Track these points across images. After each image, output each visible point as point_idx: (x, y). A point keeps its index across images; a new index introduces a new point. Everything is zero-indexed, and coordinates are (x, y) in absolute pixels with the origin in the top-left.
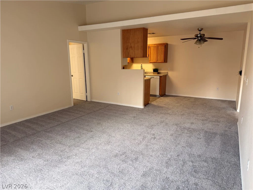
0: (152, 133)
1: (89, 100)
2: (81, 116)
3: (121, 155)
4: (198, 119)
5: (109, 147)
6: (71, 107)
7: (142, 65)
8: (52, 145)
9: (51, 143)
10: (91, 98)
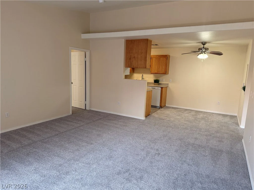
0: (156, 148)
1: (87, 108)
2: (80, 126)
3: (124, 173)
4: (201, 134)
5: (110, 163)
6: (69, 115)
7: (143, 75)
8: (50, 158)
9: (49, 155)
10: (90, 107)
